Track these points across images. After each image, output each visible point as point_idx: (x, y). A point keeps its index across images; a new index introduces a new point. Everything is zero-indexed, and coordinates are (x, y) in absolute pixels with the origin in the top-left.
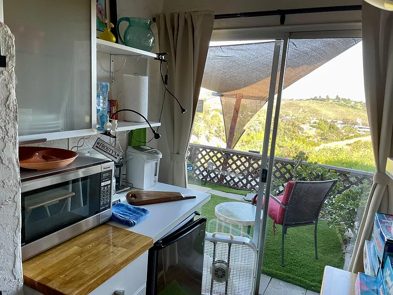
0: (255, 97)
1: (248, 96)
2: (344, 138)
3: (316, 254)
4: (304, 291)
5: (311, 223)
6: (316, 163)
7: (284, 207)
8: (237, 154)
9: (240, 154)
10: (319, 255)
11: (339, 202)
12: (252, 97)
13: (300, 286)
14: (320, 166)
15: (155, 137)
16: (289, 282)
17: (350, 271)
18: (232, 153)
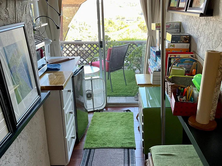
0: (71, 5)
1: (67, 4)
2: (119, 29)
3: (126, 83)
4: (125, 97)
5: (121, 68)
6: (115, 41)
7: (109, 62)
8: (68, 44)
9: (70, 43)
10: (127, 83)
11: (131, 57)
12: (70, 5)
13: (123, 96)
14: (117, 42)
15: (57, 28)
16: (118, 96)
17: (144, 74)
18: (64, 43)
